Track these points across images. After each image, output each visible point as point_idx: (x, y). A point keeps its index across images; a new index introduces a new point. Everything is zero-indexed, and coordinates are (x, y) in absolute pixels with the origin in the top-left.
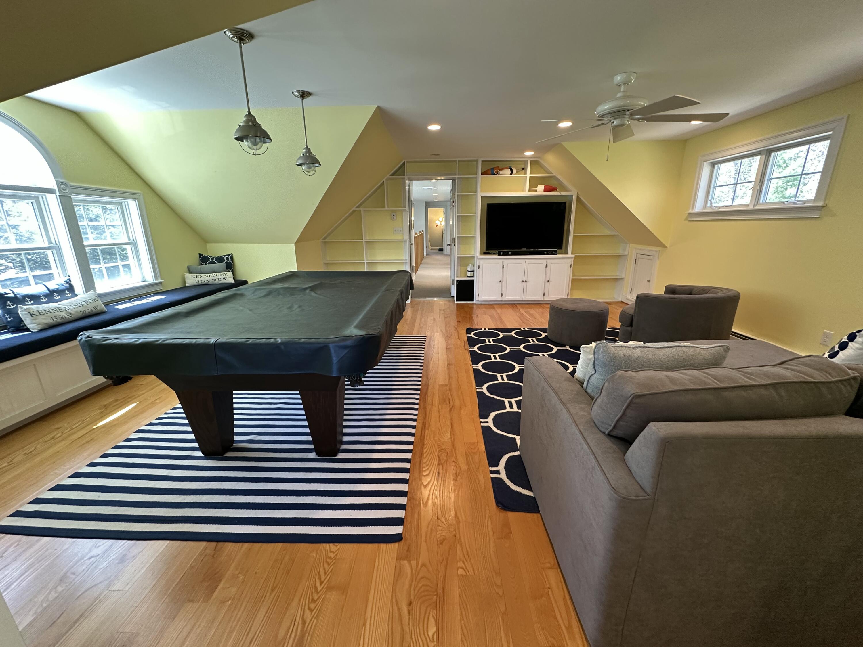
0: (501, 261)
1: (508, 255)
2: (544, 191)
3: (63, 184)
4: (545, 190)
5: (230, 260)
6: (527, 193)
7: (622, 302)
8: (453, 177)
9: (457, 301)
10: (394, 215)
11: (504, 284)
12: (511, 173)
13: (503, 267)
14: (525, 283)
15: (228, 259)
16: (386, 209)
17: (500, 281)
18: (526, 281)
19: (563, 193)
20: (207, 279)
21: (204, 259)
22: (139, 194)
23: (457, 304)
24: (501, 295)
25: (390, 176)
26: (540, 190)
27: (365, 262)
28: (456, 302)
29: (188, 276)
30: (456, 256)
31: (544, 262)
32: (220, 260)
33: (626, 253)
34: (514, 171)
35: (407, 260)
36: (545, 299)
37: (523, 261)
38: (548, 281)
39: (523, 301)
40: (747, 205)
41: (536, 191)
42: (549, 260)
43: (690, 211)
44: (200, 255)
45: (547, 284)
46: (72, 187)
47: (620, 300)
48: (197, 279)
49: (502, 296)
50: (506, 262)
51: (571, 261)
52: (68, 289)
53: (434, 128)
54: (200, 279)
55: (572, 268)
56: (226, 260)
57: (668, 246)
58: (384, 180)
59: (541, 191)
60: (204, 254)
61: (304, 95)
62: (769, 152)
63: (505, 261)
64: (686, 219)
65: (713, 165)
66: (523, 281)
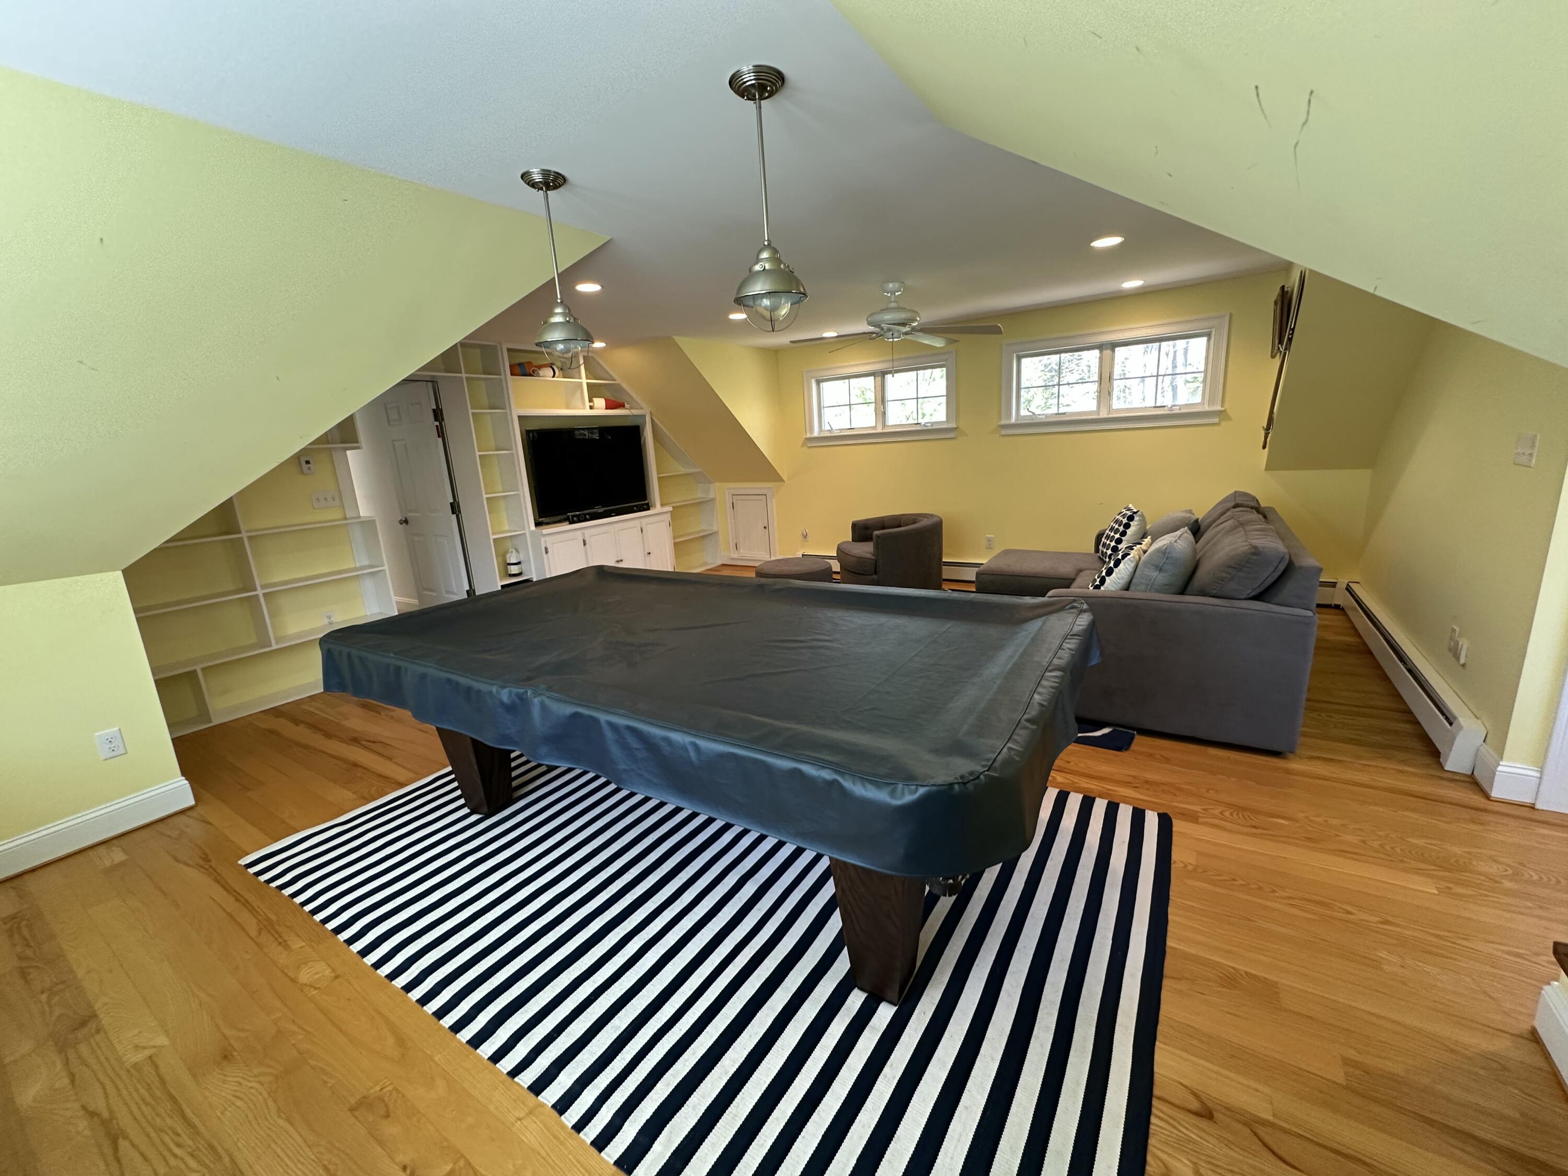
0: (579, 533)
1: (586, 520)
4: (607, 407)
6: (588, 411)
7: (723, 565)
8: (433, 376)
10: (308, 463)
12: (554, 377)
13: (584, 542)
18: (621, 560)
19: (635, 412)
26: (599, 407)
27: (261, 593)
30: (492, 537)
31: (637, 523)
33: (711, 496)
34: (559, 372)
37: (611, 527)
38: (649, 553)
40: (875, 428)
41: (593, 408)
42: (643, 520)
43: (808, 435)
45: (648, 558)
47: (719, 563)
50: (590, 533)
51: (663, 517)
55: (671, 527)
57: (785, 478)
59: (602, 409)
62: (883, 374)
63: (586, 531)
64: (803, 445)
65: (818, 382)
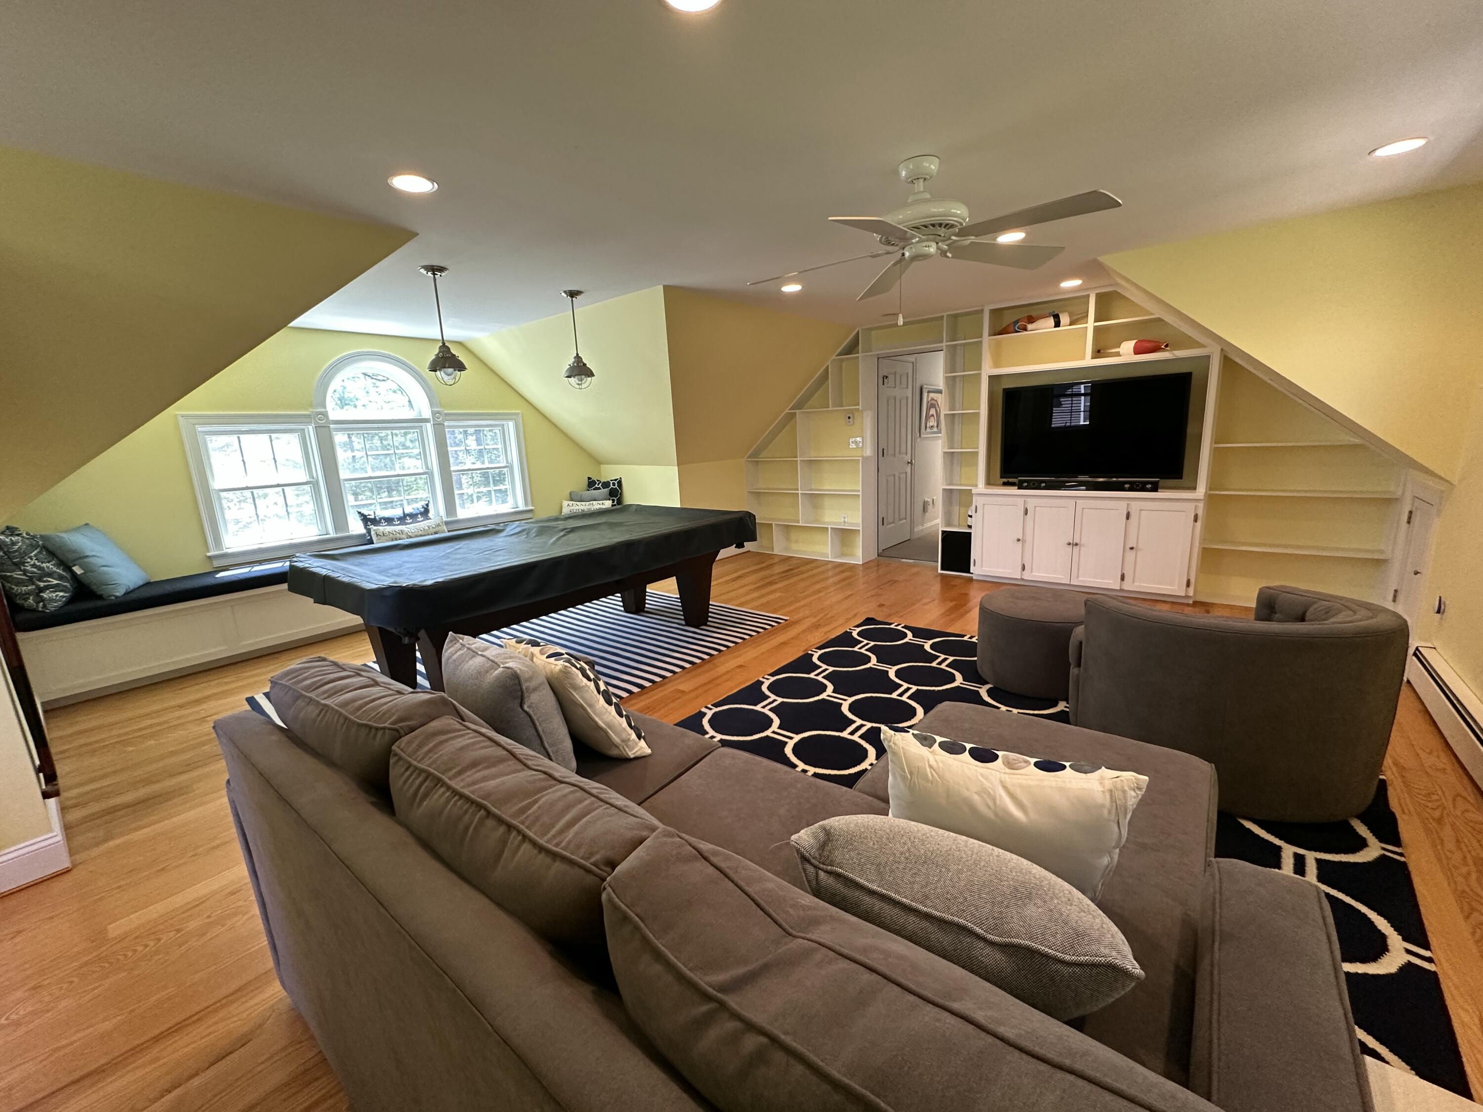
0: (1020, 501)
1: (1038, 488)
2: (1135, 353)
3: (438, 412)
4: (1137, 351)
5: (616, 486)
6: (1089, 361)
9: (942, 569)
10: (849, 418)
11: (1028, 546)
12: (1057, 324)
13: (1026, 512)
14: (1076, 549)
15: (614, 484)
16: (830, 409)
17: (1019, 540)
18: (1077, 544)
19: (1181, 354)
20: (582, 508)
21: (591, 484)
22: (518, 414)
23: (941, 574)
24: (1020, 568)
25: (837, 356)
26: (1127, 352)
27: (800, 492)
28: (940, 571)
29: (565, 503)
30: (941, 487)
31: (1122, 507)
32: (606, 485)
33: (1399, 493)
34: (1065, 319)
35: (858, 491)
36: (1126, 588)
37: (1072, 502)
38: (1132, 548)
39: (1070, 585)
41: (1118, 354)
42: (1136, 504)
44: (589, 478)
45: (1130, 555)
46: (446, 414)
48: (572, 508)
49: (1024, 568)
50: (1031, 503)
51: (1196, 507)
52: (421, 514)
53: (792, 288)
54: (575, 508)
55: (1199, 524)
56: (612, 486)
57: (1454, 480)
58: (829, 363)
59: (1131, 354)
60: (594, 478)
61: (573, 294)
63: (1029, 500)
66: (1069, 544)
